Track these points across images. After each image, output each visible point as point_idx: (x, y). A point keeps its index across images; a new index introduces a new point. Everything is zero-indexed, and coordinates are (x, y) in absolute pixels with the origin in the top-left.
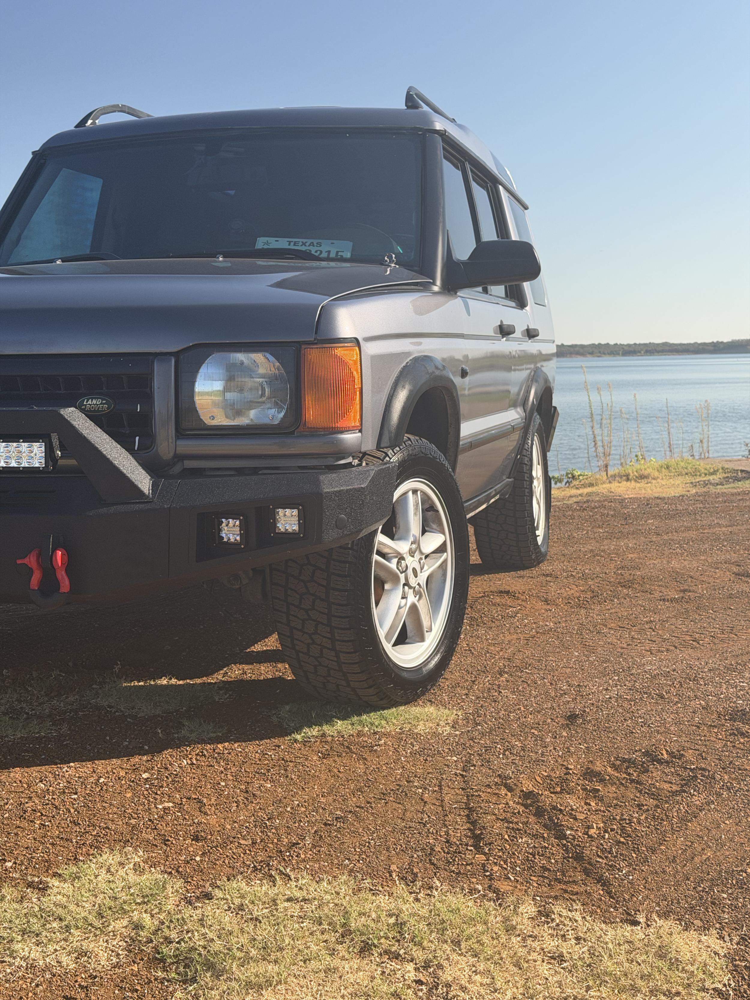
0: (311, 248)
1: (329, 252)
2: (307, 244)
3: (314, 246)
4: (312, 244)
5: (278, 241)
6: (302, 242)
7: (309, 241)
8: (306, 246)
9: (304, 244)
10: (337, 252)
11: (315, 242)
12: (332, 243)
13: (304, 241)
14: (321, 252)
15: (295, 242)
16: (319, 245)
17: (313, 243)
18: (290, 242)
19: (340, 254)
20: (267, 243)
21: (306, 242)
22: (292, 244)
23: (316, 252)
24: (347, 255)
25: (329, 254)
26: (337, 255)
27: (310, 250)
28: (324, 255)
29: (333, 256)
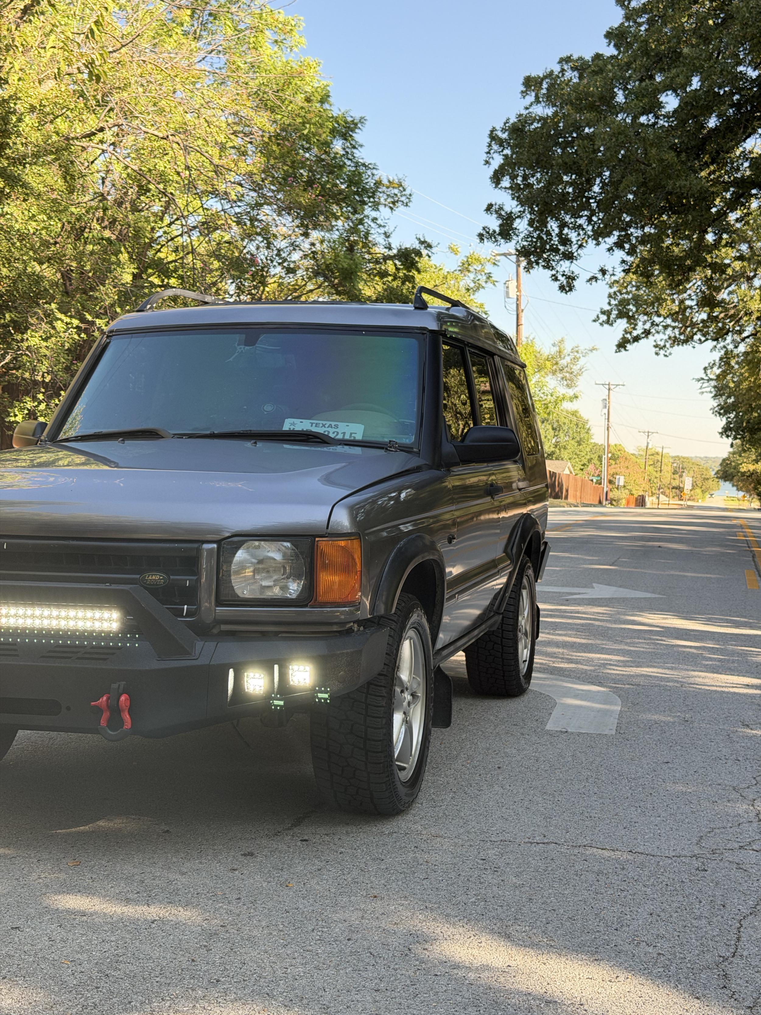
0: (329, 429)
1: (344, 433)
2: (326, 426)
3: (332, 427)
4: (330, 426)
5: (302, 422)
6: (323, 424)
7: (328, 423)
9: (324, 426)
10: (351, 434)
11: (333, 424)
12: (347, 426)
13: (324, 422)
14: (338, 433)
15: (317, 423)
16: (337, 426)
18: (312, 424)
19: (353, 435)
20: (294, 424)
21: (326, 424)
22: (314, 425)
23: (334, 433)
24: (359, 437)
25: (344, 436)
26: (351, 436)
27: (329, 432)
28: (340, 437)
29: (347, 437)
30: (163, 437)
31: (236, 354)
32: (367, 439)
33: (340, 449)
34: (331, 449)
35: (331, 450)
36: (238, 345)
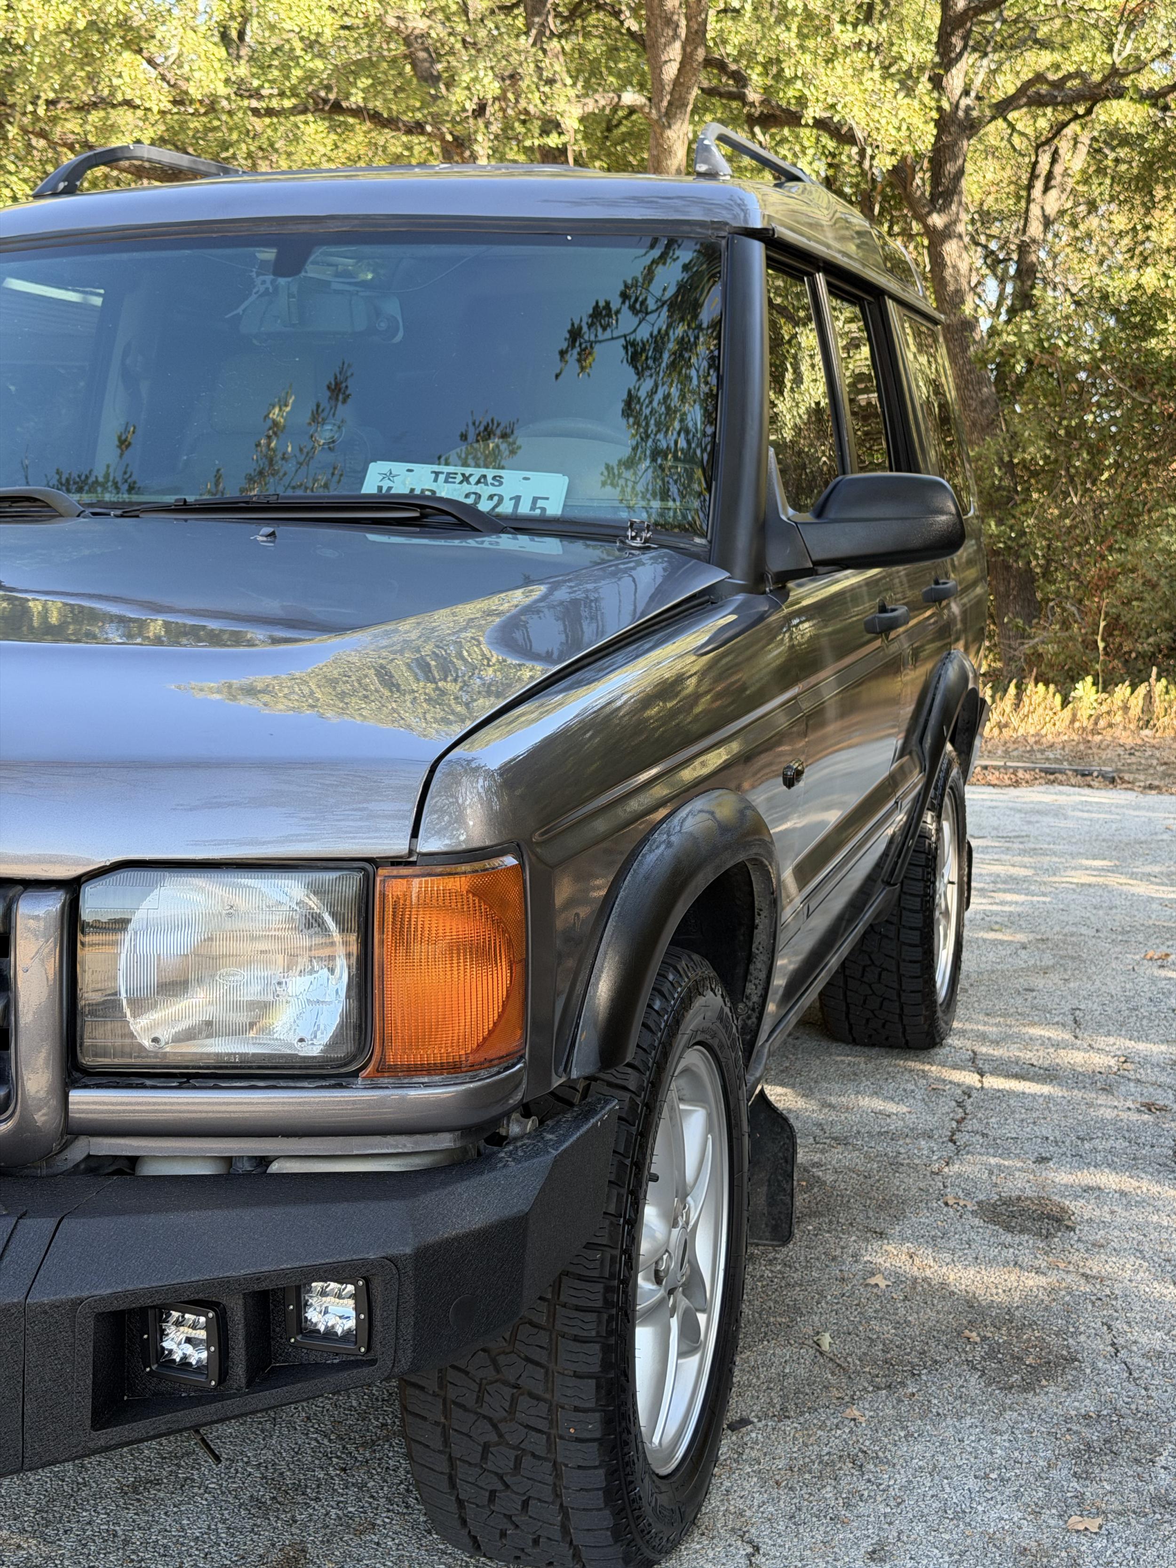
0: (479, 489)
1: (517, 499)
2: (473, 480)
3: (486, 484)
4: (481, 480)
5: (411, 471)
6: (463, 475)
7: (476, 473)
8: (469, 483)
9: (466, 479)
10: (535, 500)
11: (490, 473)
12: (526, 479)
13: (466, 471)
14: (501, 499)
15: (448, 474)
16: (498, 481)
17: (485, 476)
18: (437, 474)
19: (540, 503)
20: (390, 476)
21: (471, 475)
22: (442, 478)
23: (491, 497)
24: (554, 509)
25: (516, 506)
26: (533, 508)
27: (478, 496)
28: (506, 508)
29: (524, 509)
30: (61, 516)
31: (253, 297)
32: (576, 514)
33: (506, 542)
34: (488, 542)
35: (486, 545)
36: (258, 274)
